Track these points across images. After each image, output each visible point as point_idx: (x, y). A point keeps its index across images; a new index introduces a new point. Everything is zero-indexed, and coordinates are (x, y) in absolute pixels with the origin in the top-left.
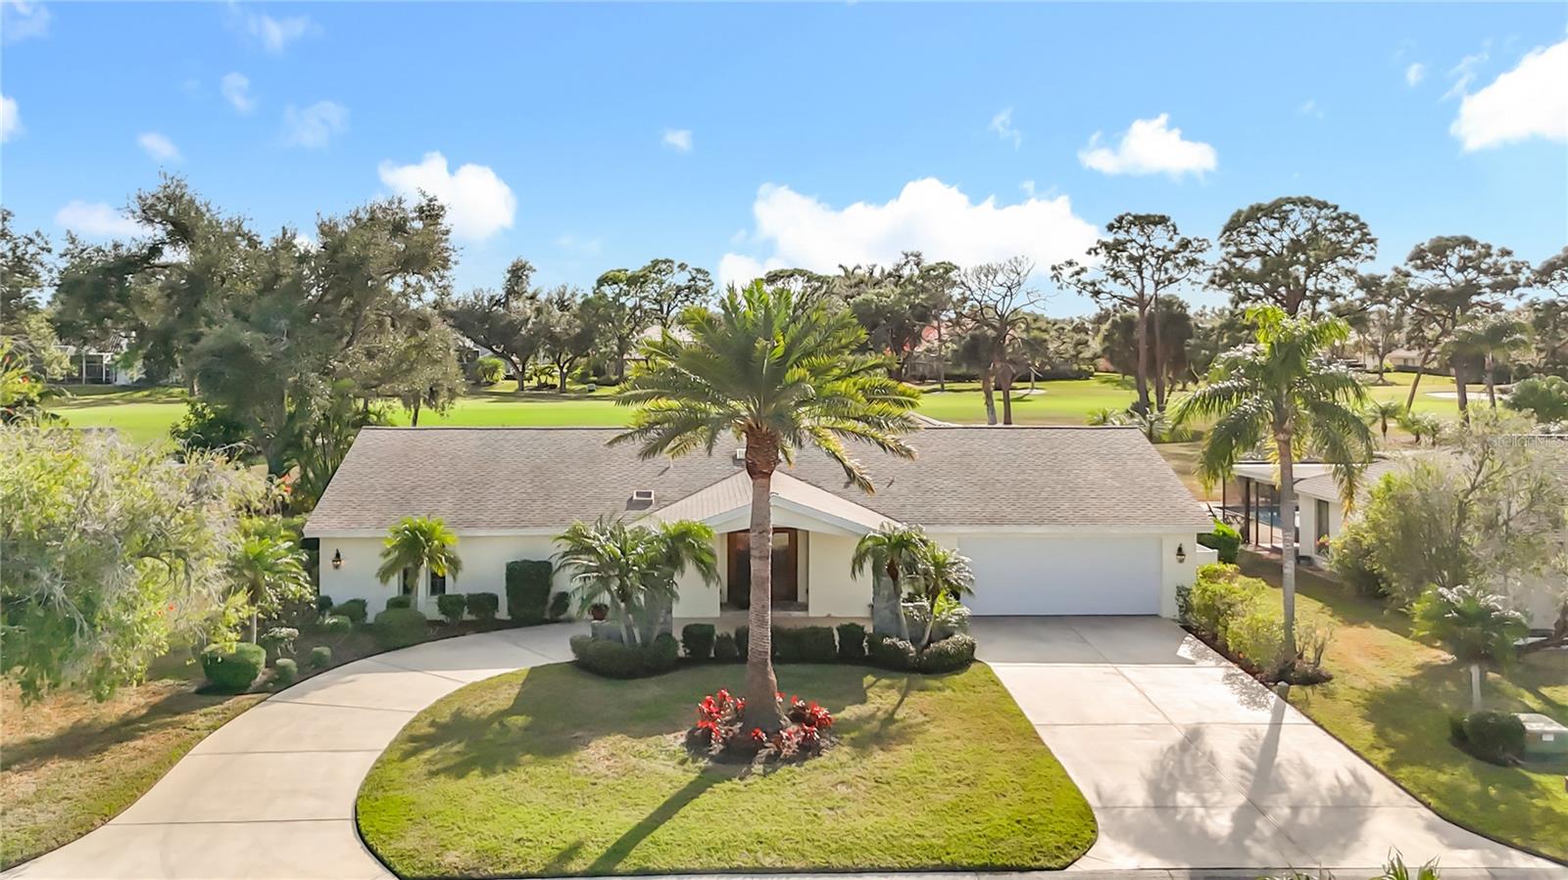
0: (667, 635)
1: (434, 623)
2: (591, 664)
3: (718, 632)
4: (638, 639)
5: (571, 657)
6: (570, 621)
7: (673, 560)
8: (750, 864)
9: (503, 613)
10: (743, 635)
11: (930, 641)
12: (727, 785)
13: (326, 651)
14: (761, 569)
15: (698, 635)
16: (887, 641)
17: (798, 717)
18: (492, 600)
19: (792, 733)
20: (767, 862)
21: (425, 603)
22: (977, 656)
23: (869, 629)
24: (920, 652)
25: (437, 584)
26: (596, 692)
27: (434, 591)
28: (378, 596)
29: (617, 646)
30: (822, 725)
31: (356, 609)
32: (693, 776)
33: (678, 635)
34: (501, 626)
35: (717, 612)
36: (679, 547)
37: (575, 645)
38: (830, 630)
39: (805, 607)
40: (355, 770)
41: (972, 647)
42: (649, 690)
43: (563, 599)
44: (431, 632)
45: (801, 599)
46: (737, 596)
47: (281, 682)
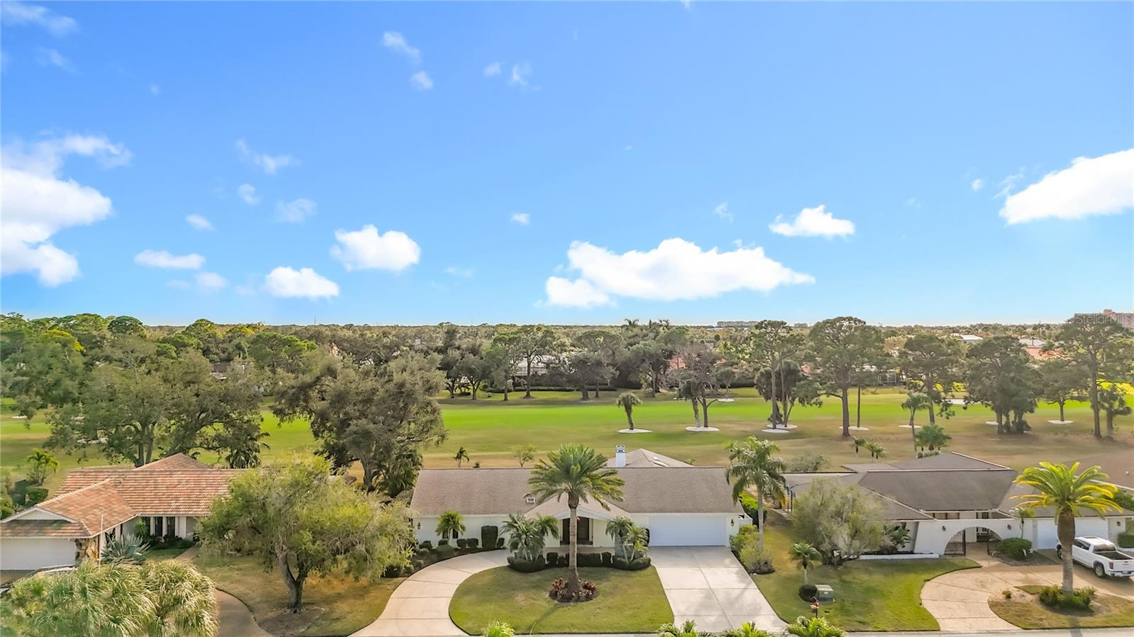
0: (541, 556)
1: (456, 550)
2: (514, 566)
3: (559, 555)
4: (531, 559)
5: (507, 564)
6: (504, 548)
7: (543, 532)
8: (569, 631)
9: (480, 546)
10: (568, 556)
11: (634, 558)
12: (562, 609)
13: (422, 561)
14: (573, 529)
15: (552, 556)
16: (619, 559)
17: (585, 587)
18: (477, 540)
19: (583, 593)
20: (574, 631)
21: (453, 543)
22: (651, 563)
23: (613, 554)
24: (630, 563)
25: (455, 536)
26: (516, 577)
27: (454, 537)
28: (435, 540)
29: (523, 561)
30: (593, 590)
31: (427, 544)
32: (552, 606)
33: (545, 556)
34: (480, 550)
35: (559, 546)
36: (547, 525)
37: (509, 560)
38: (599, 555)
39: (592, 543)
40: (444, 605)
41: (650, 560)
42: (536, 577)
43: (502, 540)
44: (455, 554)
45: (590, 540)
46: (566, 540)
47: (409, 573)
